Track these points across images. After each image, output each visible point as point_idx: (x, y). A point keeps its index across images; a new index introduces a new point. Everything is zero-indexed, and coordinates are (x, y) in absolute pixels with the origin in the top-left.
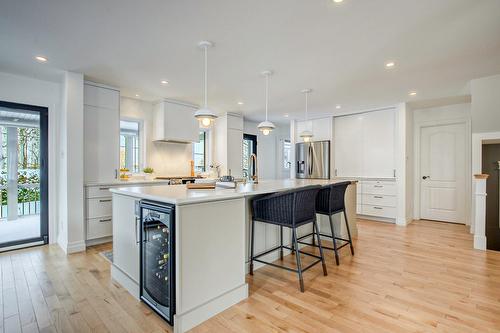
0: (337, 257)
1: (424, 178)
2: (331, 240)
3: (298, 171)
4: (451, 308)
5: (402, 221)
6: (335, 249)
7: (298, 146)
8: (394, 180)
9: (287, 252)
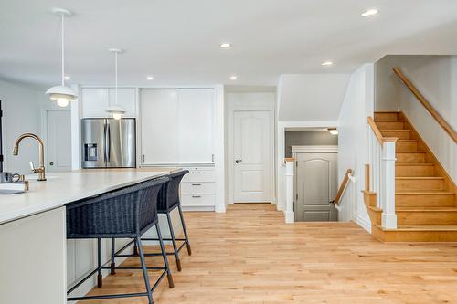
0: (178, 261)
1: (237, 162)
2: (157, 243)
3: (86, 156)
4: (296, 279)
5: (221, 209)
6: (175, 253)
7: (83, 122)
8: (213, 165)
9: (105, 273)
